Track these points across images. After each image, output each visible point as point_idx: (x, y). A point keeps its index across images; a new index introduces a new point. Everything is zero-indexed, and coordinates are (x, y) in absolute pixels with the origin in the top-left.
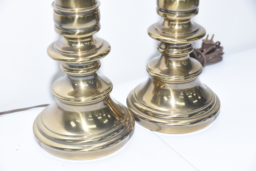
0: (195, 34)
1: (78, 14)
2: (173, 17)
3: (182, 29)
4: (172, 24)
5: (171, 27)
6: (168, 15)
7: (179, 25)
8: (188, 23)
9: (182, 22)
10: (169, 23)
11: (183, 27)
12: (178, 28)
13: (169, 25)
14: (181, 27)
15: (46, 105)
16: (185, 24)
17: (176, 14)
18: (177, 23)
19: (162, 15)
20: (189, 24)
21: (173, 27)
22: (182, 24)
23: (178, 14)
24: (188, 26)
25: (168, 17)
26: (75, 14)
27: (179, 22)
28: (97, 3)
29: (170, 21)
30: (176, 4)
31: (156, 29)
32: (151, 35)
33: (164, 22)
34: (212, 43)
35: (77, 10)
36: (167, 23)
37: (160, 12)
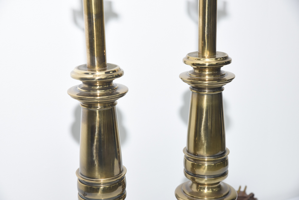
0: (225, 198)
1: (103, 184)
2: (202, 181)
3: (212, 193)
4: (201, 188)
5: (200, 190)
6: (196, 178)
7: (208, 189)
8: (218, 186)
9: (212, 186)
10: (197, 186)
11: (212, 190)
12: (207, 192)
13: (197, 188)
14: (210, 191)
16: (215, 188)
17: (205, 178)
18: (206, 187)
19: (190, 178)
20: (220, 187)
21: (202, 190)
22: (212, 188)
23: (207, 178)
24: (218, 189)
25: (197, 180)
26: (100, 184)
27: (208, 186)
28: (123, 170)
29: (198, 184)
30: (204, 168)
31: (184, 192)
32: (178, 198)
33: (192, 185)
34: (245, 195)
35: (102, 180)
36: (195, 186)
37: (187, 175)
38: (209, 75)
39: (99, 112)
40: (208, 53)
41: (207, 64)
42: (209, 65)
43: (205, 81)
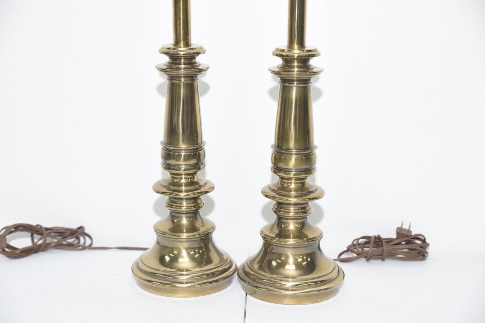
7: (295, 183)
9: (298, 181)
12: (294, 187)
14: (297, 186)
15: (145, 249)
17: (293, 172)
18: (293, 181)
23: (295, 172)
27: (295, 181)
30: (292, 162)
35: (184, 147)
38: (298, 67)
39: (183, 85)
40: (297, 46)
41: (296, 55)
42: (298, 56)
43: (294, 72)
